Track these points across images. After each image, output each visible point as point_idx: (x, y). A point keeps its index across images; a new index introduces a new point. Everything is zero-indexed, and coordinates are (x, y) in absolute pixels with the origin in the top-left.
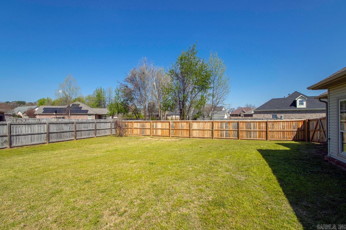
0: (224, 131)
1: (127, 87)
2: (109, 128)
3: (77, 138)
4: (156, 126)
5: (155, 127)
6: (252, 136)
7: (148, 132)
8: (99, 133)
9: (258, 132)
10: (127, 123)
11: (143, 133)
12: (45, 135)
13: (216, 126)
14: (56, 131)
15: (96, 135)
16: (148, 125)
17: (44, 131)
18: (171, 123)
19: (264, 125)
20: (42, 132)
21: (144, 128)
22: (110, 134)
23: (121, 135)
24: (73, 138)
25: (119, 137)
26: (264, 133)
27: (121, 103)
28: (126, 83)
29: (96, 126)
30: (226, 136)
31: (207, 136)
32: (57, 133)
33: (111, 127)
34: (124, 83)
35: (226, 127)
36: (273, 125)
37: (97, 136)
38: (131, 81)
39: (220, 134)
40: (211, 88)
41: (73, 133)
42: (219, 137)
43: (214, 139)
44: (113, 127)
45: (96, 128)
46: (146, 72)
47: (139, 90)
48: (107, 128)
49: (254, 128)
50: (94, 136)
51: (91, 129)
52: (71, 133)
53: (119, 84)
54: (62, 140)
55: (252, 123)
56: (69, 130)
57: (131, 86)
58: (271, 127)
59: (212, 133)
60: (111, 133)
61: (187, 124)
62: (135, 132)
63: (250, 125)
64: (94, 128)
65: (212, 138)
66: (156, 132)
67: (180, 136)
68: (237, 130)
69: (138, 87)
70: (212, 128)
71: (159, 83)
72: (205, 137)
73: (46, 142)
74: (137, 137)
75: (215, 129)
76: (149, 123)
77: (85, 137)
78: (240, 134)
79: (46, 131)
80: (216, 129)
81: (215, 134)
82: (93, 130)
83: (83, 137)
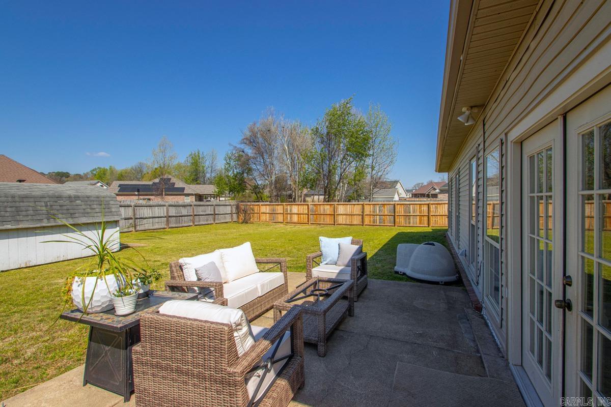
0: (378, 216)
1: (243, 152)
2: (230, 212)
3: (196, 223)
4: (291, 211)
5: (289, 212)
6: (412, 222)
7: (280, 218)
8: (218, 219)
9: (418, 217)
10: (251, 206)
11: (274, 220)
12: (165, 218)
13: (368, 210)
14: (174, 215)
15: (214, 220)
16: (280, 209)
17: (164, 214)
18: (310, 206)
19: (425, 208)
20: (162, 215)
21: (275, 212)
22: (230, 220)
23: (245, 222)
24: (191, 224)
25: (244, 224)
26: (426, 218)
27: (234, 177)
28: (242, 146)
29: (214, 210)
30: (380, 223)
31: (356, 223)
32: (176, 217)
33: (232, 211)
34: (239, 146)
35: (380, 211)
36: (436, 208)
37: (216, 222)
38: (251, 142)
39: (372, 219)
40: (370, 155)
41: (191, 218)
42: (372, 224)
43: (364, 226)
44: (234, 212)
45: (215, 212)
46: (273, 129)
47: (262, 156)
48: (228, 212)
49: (414, 212)
50: (212, 222)
51: (210, 213)
52: (189, 217)
53: (232, 148)
54: (181, 225)
55: (411, 206)
56: (187, 214)
57: (250, 151)
58: (434, 210)
59: (363, 218)
60: (232, 219)
61: (331, 207)
62: (263, 217)
63: (409, 208)
64: (213, 213)
65: (363, 225)
66: (291, 218)
67: (322, 223)
68: (393, 214)
69: (260, 152)
70: (363, 212)
71: (293, 146)
72: (354, 223)
73: (166, 227)
74: (266, 224)
75: (366, 214)
76: (282, 206)
77: (204, 223)
78: (397, 220)
79: (165, 215)
80: (368, 213)
81: (367, 220)
82: (211, 215)
83: (201, 223)
